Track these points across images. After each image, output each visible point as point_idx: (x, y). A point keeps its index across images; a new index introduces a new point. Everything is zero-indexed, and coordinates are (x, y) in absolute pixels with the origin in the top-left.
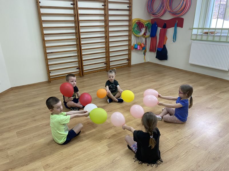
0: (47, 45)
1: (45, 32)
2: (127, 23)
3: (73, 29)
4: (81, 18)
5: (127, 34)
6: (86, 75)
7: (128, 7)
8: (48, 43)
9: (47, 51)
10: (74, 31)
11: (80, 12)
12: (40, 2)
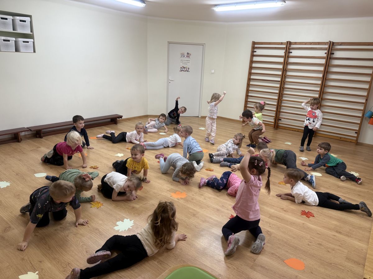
0: (250, 89)
1: (252, 77)
3: (279, 77)
4: (290, 67)
6: (281, 129)
8: (251, 87)
9: (250, 94)
10: (279, 79)
11: (291, 60)
12: (256, 52)
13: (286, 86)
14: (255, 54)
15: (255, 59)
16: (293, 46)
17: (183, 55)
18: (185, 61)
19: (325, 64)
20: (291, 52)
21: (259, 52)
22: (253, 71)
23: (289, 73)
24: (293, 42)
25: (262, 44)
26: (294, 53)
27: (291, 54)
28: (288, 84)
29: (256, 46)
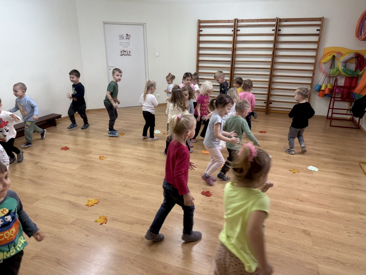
0: (200, 71)
2: (313, 54)
3: (229, 57)
4: (239, 46)
5: (312, 68)
7: (317, 30)
8: (201, 69)
10: (230, 59)
11: (240, 38)
12: (202, 31)
13: (237, 66)
14: (201, 33)
15: (202, 38)
16: (240, 24)
17: (121, 37)
18: (125, 44)
19: (274, 41)
20: (239, 30)
21: (205, 31)
22: (201, 52)
23: (238, 52)
24: (240, 20)
25: (208, 23)
26: (242, 31)
27: (239, 33)
28: (238, 64)
29: (201, 24)
